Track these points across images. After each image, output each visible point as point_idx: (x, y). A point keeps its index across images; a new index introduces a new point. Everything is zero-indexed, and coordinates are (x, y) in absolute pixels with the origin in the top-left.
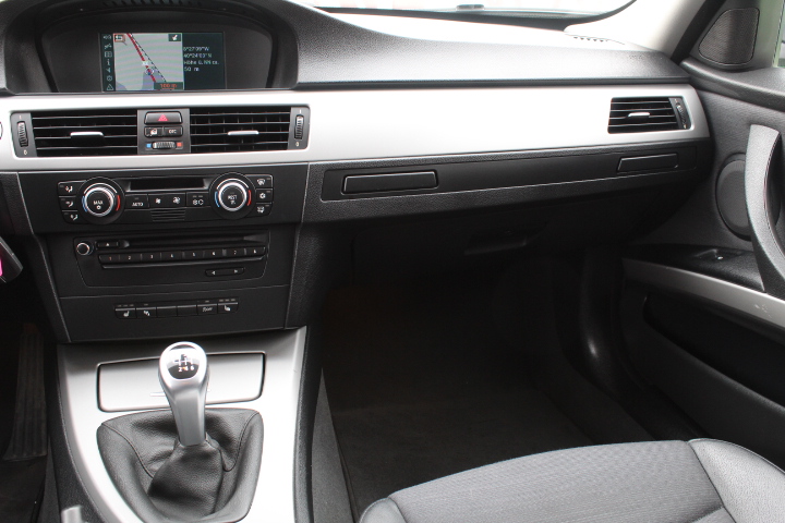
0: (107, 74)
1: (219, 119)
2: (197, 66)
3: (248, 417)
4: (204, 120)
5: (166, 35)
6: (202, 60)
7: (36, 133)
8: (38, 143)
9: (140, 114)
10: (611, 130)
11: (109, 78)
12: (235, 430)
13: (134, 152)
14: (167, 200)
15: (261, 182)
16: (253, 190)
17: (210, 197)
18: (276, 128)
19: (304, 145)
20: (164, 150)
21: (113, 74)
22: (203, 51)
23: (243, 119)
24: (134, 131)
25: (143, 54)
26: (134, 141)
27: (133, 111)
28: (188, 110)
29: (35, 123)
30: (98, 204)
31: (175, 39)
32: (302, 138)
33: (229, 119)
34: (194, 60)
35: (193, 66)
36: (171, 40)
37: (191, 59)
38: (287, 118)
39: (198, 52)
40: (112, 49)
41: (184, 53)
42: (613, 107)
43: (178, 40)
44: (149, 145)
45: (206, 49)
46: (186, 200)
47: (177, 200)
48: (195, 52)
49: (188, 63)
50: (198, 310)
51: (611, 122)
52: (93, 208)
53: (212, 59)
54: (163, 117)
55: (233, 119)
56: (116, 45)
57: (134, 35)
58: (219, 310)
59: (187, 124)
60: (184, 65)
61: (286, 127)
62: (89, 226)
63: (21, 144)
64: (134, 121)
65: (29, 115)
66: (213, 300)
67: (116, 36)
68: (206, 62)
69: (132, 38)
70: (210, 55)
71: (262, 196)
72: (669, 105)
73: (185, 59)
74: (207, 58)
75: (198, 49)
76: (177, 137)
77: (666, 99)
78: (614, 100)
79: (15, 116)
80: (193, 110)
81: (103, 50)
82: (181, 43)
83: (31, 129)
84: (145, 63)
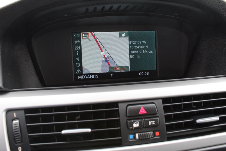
0: (76, 62)
2: (139, 54)
5: (117, 33)
6: (142, 50)
7: (30, 129)
9: (122, 107)
11: (78, 64)
21: (81, 61)
22: (142, 44)
24: (117, 123)
25: (102, 46)
27: (115, 104)
28: (161, 101)
31: (123, 35)
34: (136, 50)
35: (136, 55)
36: (121, 36)
37: (134, 49)
39: (140, 45)
40: (80, 44)
41: (130, 45)
43: (126, 36)
44: (131, 137)
45: (145, 42)
48: (137, 44)
49: (133, 52)
53: (148, 49)
56: (84, 41)
57: (96, 34)
59: (162, 114)
60: (130, 54)
64: (117, 113)
65: (23, 112)
67: (83, 34)
68: (145, 52)
69: (94, 36)
70: (147, 47)
73: (130, 50)
74: (145, 49)
75: (139, 42)
76: (155, 126)
79: (10, 113)
80: (165, 100)
81: (74, 45)
82: (127, 39)
83: (25, 125)
84: (103, 53)
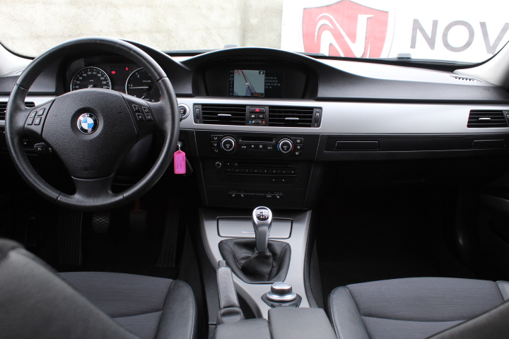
0: (230, 87)
1: (281, 112)
2: (271, 86)
3: (284, 245)
4: (275, 112)
5: (258, 71)
6: (273, 83)
7: (203, 113)
8: (204, 118)
9: (247, 108)
10: (469, 126)
11: (231, 90)
12: (278, 250)
13: (244, 124)
14: (257, 146)
15: (298, 141)
16: (295, 144)
17: (275, 146)
18: (306, 117)
19: (319, 126)
20: (257, 124)
21: (233, 87)
22: (274, 79)
23: (291, 112)
24: (244, 115)
25: (247, 79)
26: (244, 119)
27: (244, 106)
28: (268, 107)
29: (203, 109)
30: (228, 146)
32: (317, 122)
33: (285, 112)
34: (269, 83)
35: (269, 86)
36: (260, 73)
38: (312, 113)
39: (272, 80)
40: (233, 77)
41: (265, 80)
42: (470, 114)
43: (263, 73)
44: (250, 122)
45: (276, 78)
46: (265, 147)
47: (261, 146)
48: (270, 79)
49: (267, 84)
50: (265, 196)
51: (469, 122)
52: (225, 147)
53: (277, 83)
54: (257, 110)
55: (287, 112)
56: (236, 75)
57: (244, 71)
58: (274, 197)
59: (267, 113)
60: (265, 85)
61: (311, 117)
62: (223, 155)
63: (197, 119)
64: (245, 110)
65: (201, 106)
66: (272, 192)
67: (236, 71)
68: (275, 84)
69: (242, 72)
70: (277, 81)
71: (299, 147)
72: (502, 114)
73: (265, 83)
74: (275, 82)
75: (272, 78)
76: (262, 119)
77: (501, 111)
78: (471, 111)
79: (195, 106)
80: (270, 107)
81: (230, 77)
82: (264, 75)
83: (201, 111)
84: (247, 84)
